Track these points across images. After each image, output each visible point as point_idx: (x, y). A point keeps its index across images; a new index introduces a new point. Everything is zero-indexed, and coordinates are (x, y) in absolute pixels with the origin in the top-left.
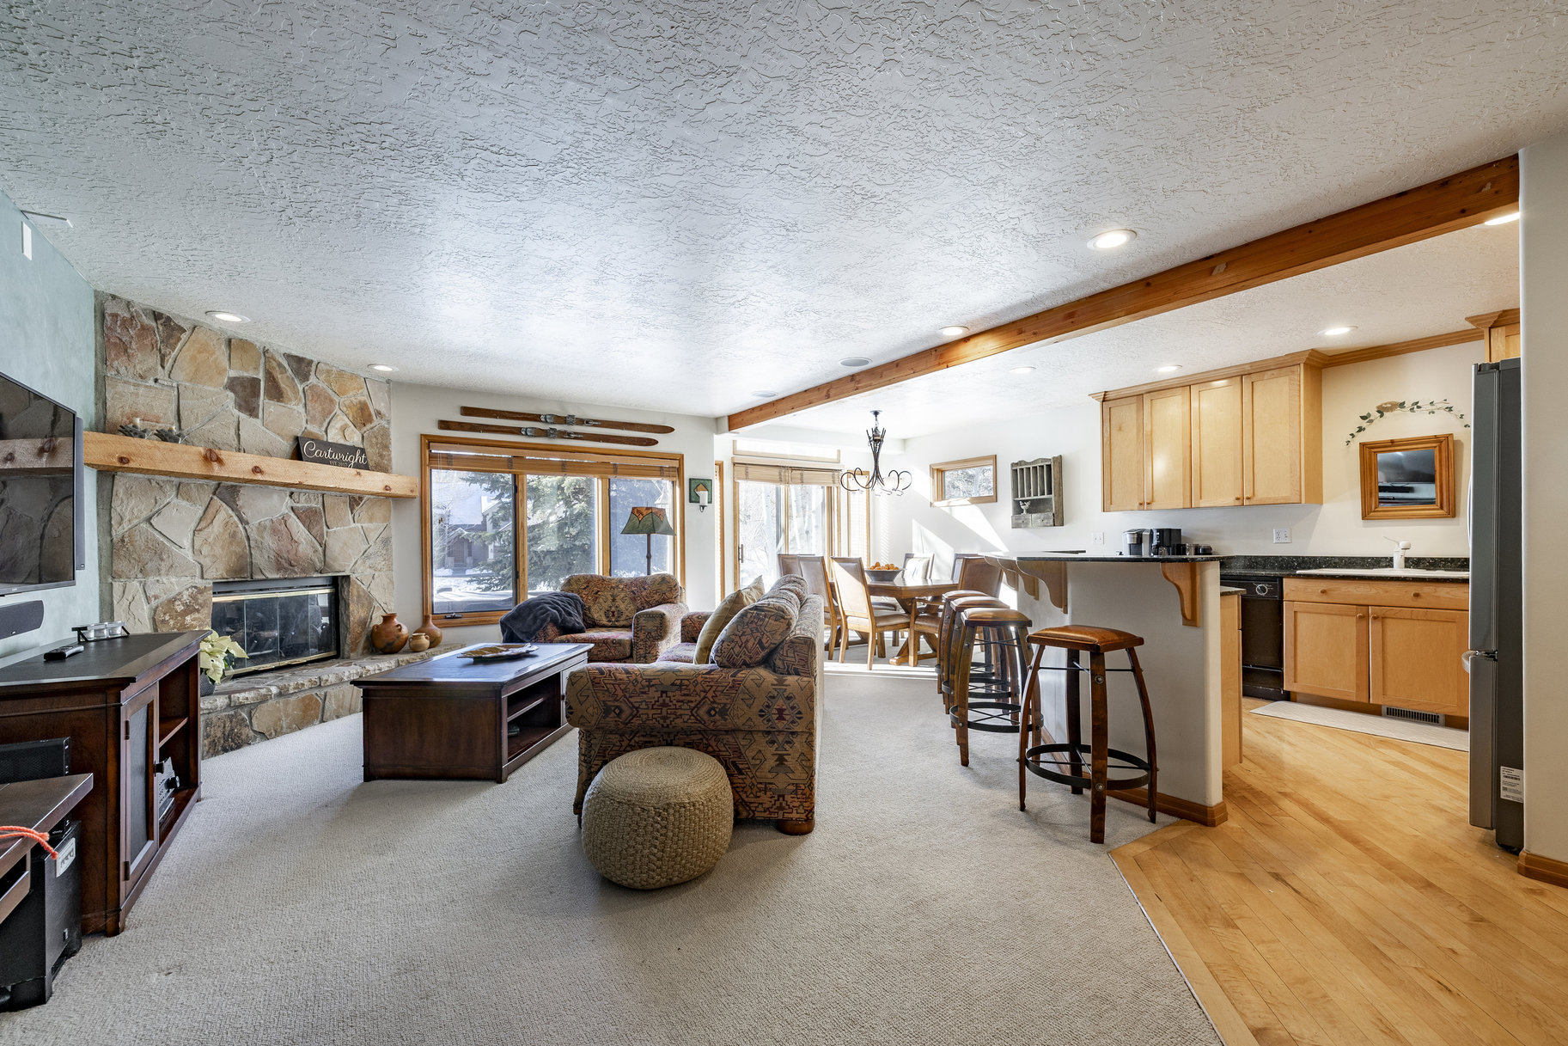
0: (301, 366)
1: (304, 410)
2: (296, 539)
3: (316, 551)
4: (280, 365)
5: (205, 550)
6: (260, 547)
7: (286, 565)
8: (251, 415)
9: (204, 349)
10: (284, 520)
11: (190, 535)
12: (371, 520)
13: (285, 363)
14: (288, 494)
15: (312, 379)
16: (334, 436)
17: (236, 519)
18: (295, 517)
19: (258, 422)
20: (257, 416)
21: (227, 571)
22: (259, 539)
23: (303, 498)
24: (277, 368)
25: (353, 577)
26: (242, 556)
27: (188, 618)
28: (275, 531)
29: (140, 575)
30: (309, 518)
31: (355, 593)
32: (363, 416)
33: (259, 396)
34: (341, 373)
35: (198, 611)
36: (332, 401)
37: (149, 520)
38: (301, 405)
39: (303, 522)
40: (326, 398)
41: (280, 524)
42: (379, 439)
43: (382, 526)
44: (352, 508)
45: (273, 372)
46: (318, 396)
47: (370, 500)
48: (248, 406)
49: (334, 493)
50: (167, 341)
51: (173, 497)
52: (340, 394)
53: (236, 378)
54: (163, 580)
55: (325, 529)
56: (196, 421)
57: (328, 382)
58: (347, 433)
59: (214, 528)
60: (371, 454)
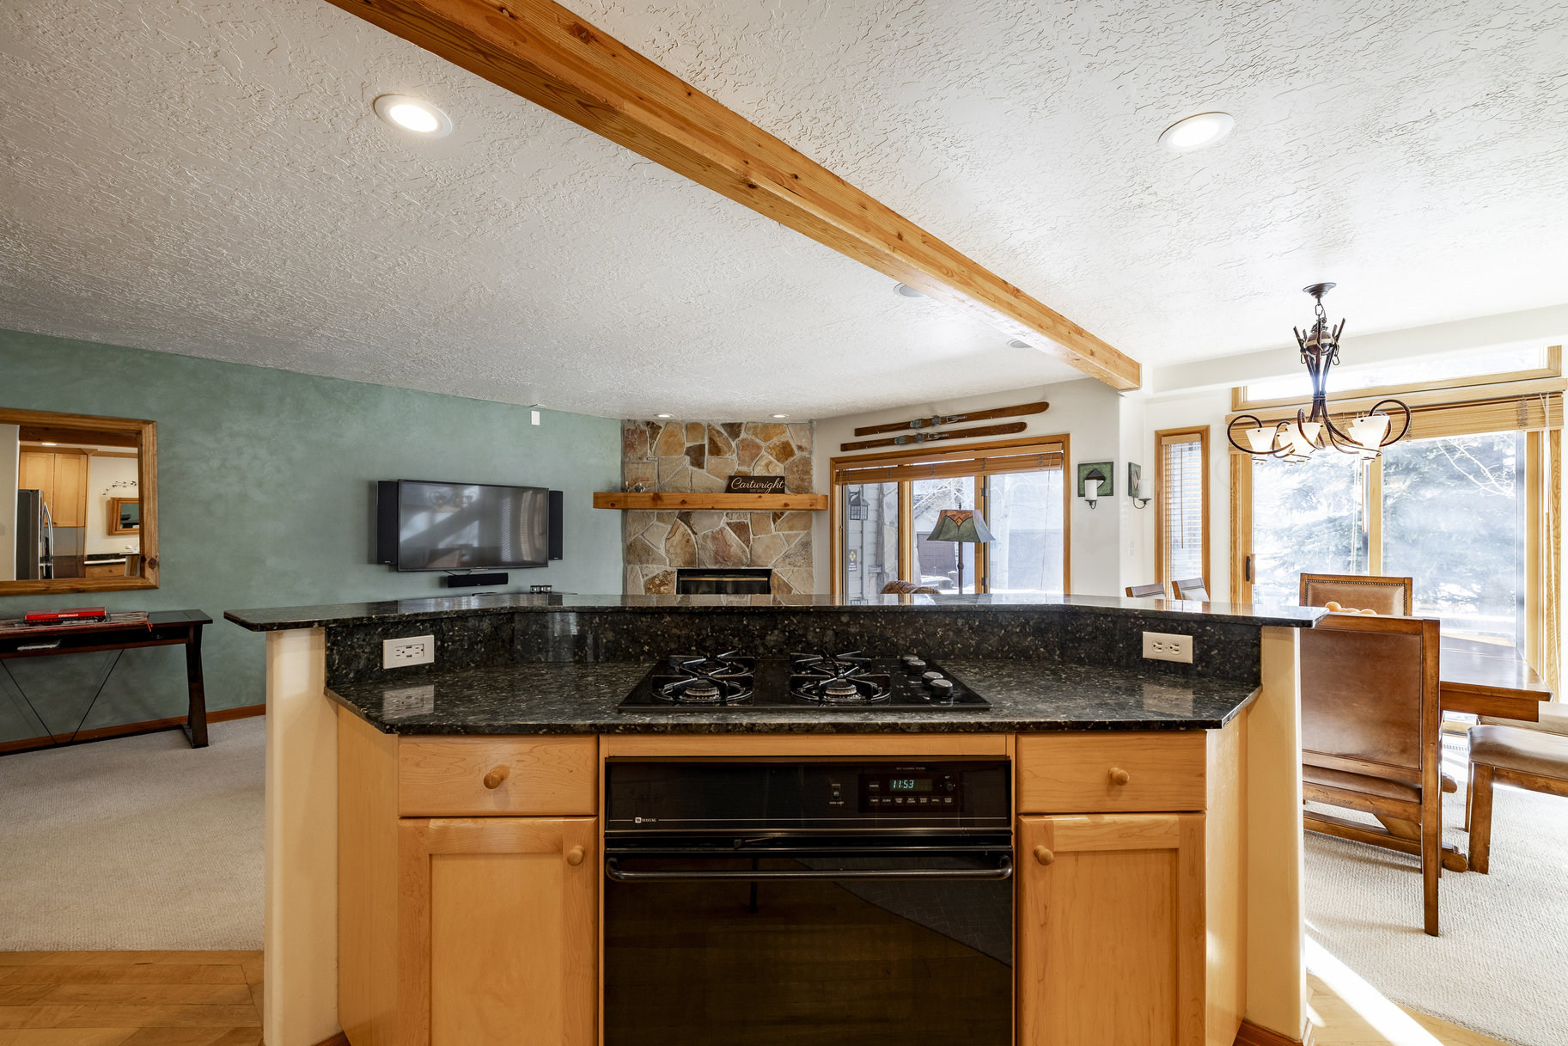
0: (733, 429)
1: (736, 458)
2: (728, 543)
3: (744, 551)
4: (718, 432)
5: (672, 550)
6: (704, 548)
7: (721, 560)
8: (699, 468)
9: (672, 434)
10: (722, 531)
11: (664, 542)
12: (791, 528)
13: (723, 431)
14: (725, 514)
15: (743, 435)
16: (759, 471)
17: (690, 532)
18: (729, 530)
19: (704, 471)
20: (703, 468)
21: (681, 563)
22: (704, 544)
23: (735, 516)
24: (716, 435)
25: (774, 570)
27: (662, 588)
28: (714, 538)
29: (638, 563)
30: (740, 529)
31: (776, 582)
32: (785, 451)
33: (704, 455)
34: (766, 426)
35: (667, 584)
36: (759, 448)
37: (642, 534)
38: (735, 455)
39: (735, 533)
40: (753, 446)
41: (718, 534)
42: (801, 468)
43: (803, 533)
44: (774, 521)
45: (714, 438)
46: (748, 446)
47: (792, 514)
48: (698, 463)
49: (759, 511)
50: (653, 437)
51: (655, 521)
52: (765, 441)
53: (691, 447)
54: (650, 566)
55: (751, 536)
56: (667, 477)
57: (756, 435)
58: (770, 467)
59: (678, 537)
60: (792, 480)
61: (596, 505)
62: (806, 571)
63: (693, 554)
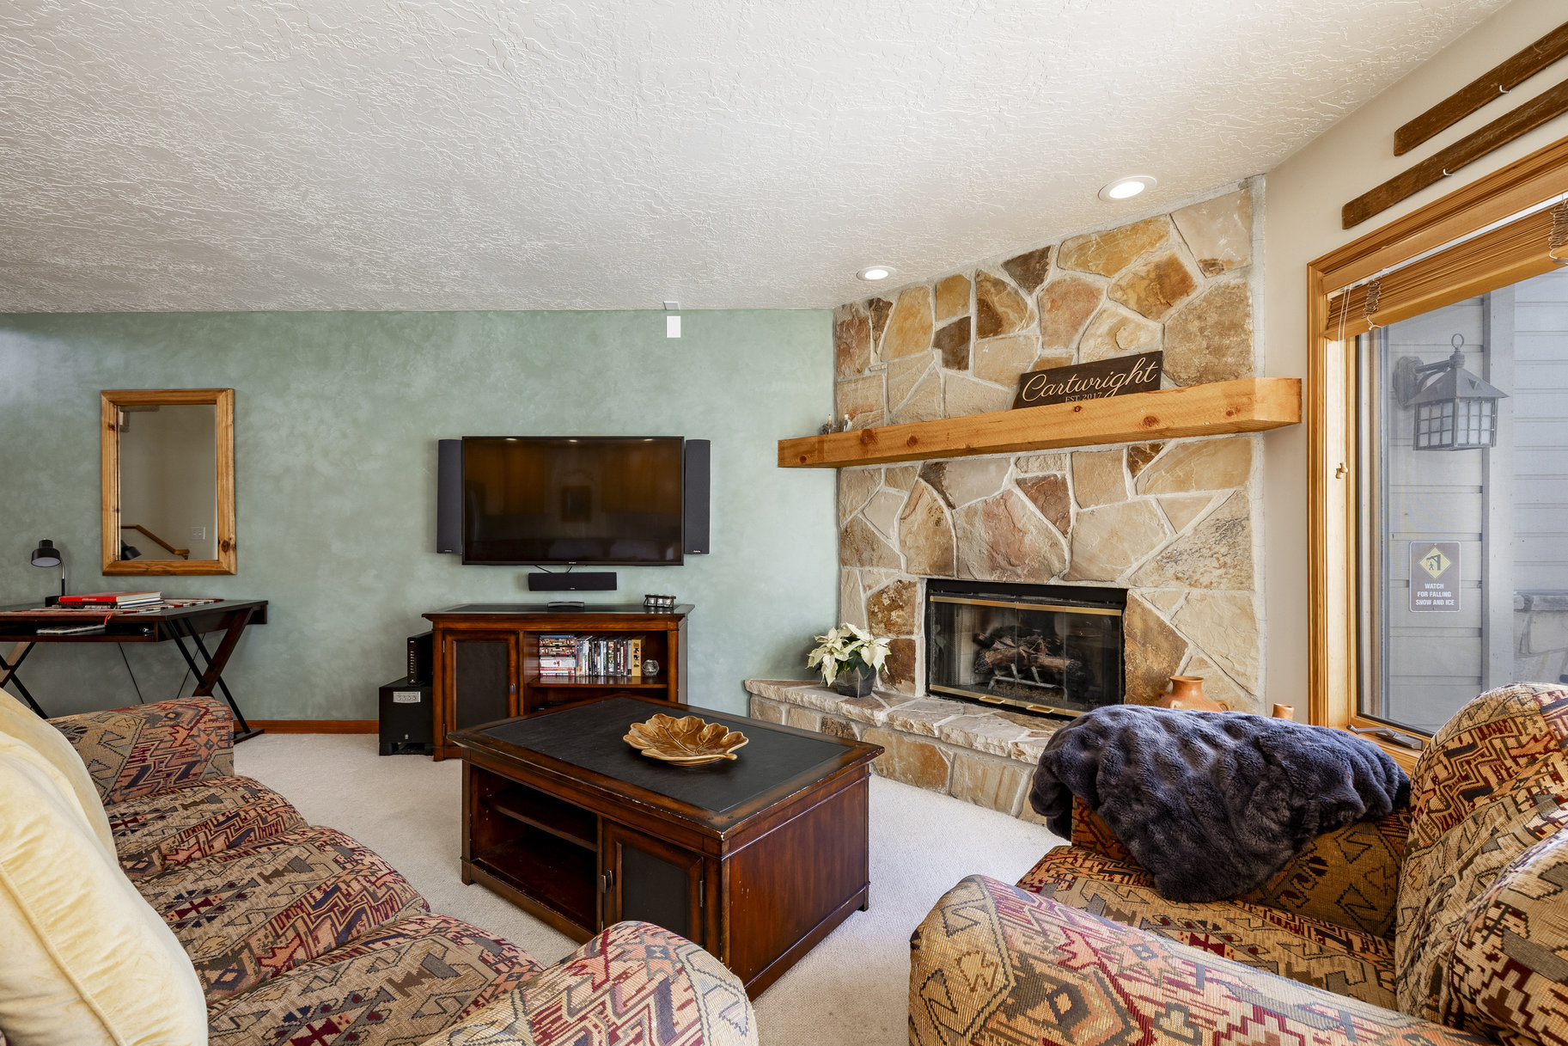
0: (1029, 267)
1: (1038, 331)
2: (1019, 525)
3: (1055, 544)
4: (998, 284)
5: (910, 541)
6: (968, 537)
7: (1004, 563)
8: (959, 369)
9: (911, 312)
10: (1004, 498)
11: (897, 525)
12: (1182, 484)
13: (1005, 277)
14: (1012, 461)
15: (1053, 274)
16: (1092, 348)
17: (942, 503)
18: (1021, 495)
19: (967, 375)
20: (966, 367)
21: (930, 567)
22: (968, 527)
23: (1035, 463)
24: (993, 290)
25: (1136, 592)
26: (946, 549)
27: (893, 614)
28: (989, 515)
29: (858, 564)
30: (1047, 492)
31: (1140, 622)
32: (1166, 285)
33: (969, 338)
34: (1109, 238)
35: (901, 607)
36: (1092, 294)
37: (864, 511)
38: (1035, 324)
39: (1035, 501)
40: (1078, 293)
41: (998, 505)
42: (1213, 317)
43: (1219, 496)
44: (1133, 467)
45: (989, 299)
46: (1064, 297)
47: (1184, 447)
48: (957, 359)
49: (1094, 448)
50: (878, 327)
51: (882, 486)
52: (1108, 273)
53: (944, 329)
54: (875, 570)
55: (1073, 509)
56: (902, 398)
57: (1084, 265)
58: (1122, 337)
59: (920, 515)
60: (1183, 355)
61: (782, 463)
62: (1231, 600)
63: (947, 549)
